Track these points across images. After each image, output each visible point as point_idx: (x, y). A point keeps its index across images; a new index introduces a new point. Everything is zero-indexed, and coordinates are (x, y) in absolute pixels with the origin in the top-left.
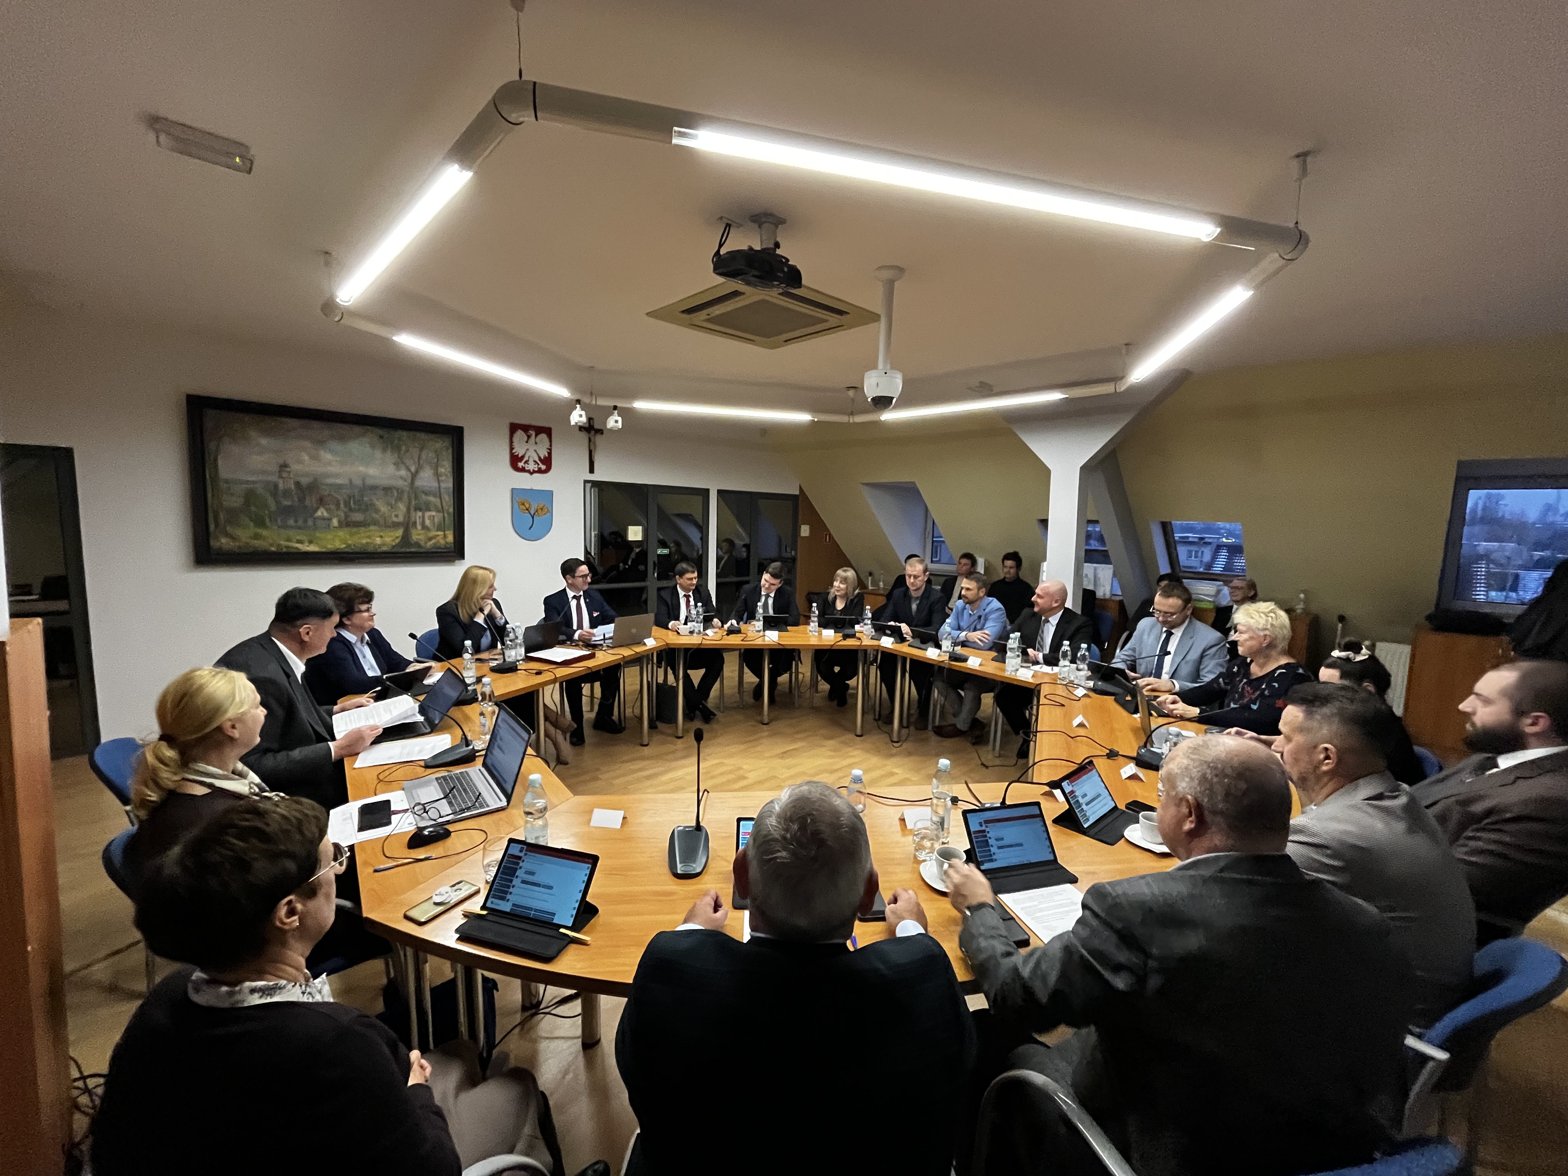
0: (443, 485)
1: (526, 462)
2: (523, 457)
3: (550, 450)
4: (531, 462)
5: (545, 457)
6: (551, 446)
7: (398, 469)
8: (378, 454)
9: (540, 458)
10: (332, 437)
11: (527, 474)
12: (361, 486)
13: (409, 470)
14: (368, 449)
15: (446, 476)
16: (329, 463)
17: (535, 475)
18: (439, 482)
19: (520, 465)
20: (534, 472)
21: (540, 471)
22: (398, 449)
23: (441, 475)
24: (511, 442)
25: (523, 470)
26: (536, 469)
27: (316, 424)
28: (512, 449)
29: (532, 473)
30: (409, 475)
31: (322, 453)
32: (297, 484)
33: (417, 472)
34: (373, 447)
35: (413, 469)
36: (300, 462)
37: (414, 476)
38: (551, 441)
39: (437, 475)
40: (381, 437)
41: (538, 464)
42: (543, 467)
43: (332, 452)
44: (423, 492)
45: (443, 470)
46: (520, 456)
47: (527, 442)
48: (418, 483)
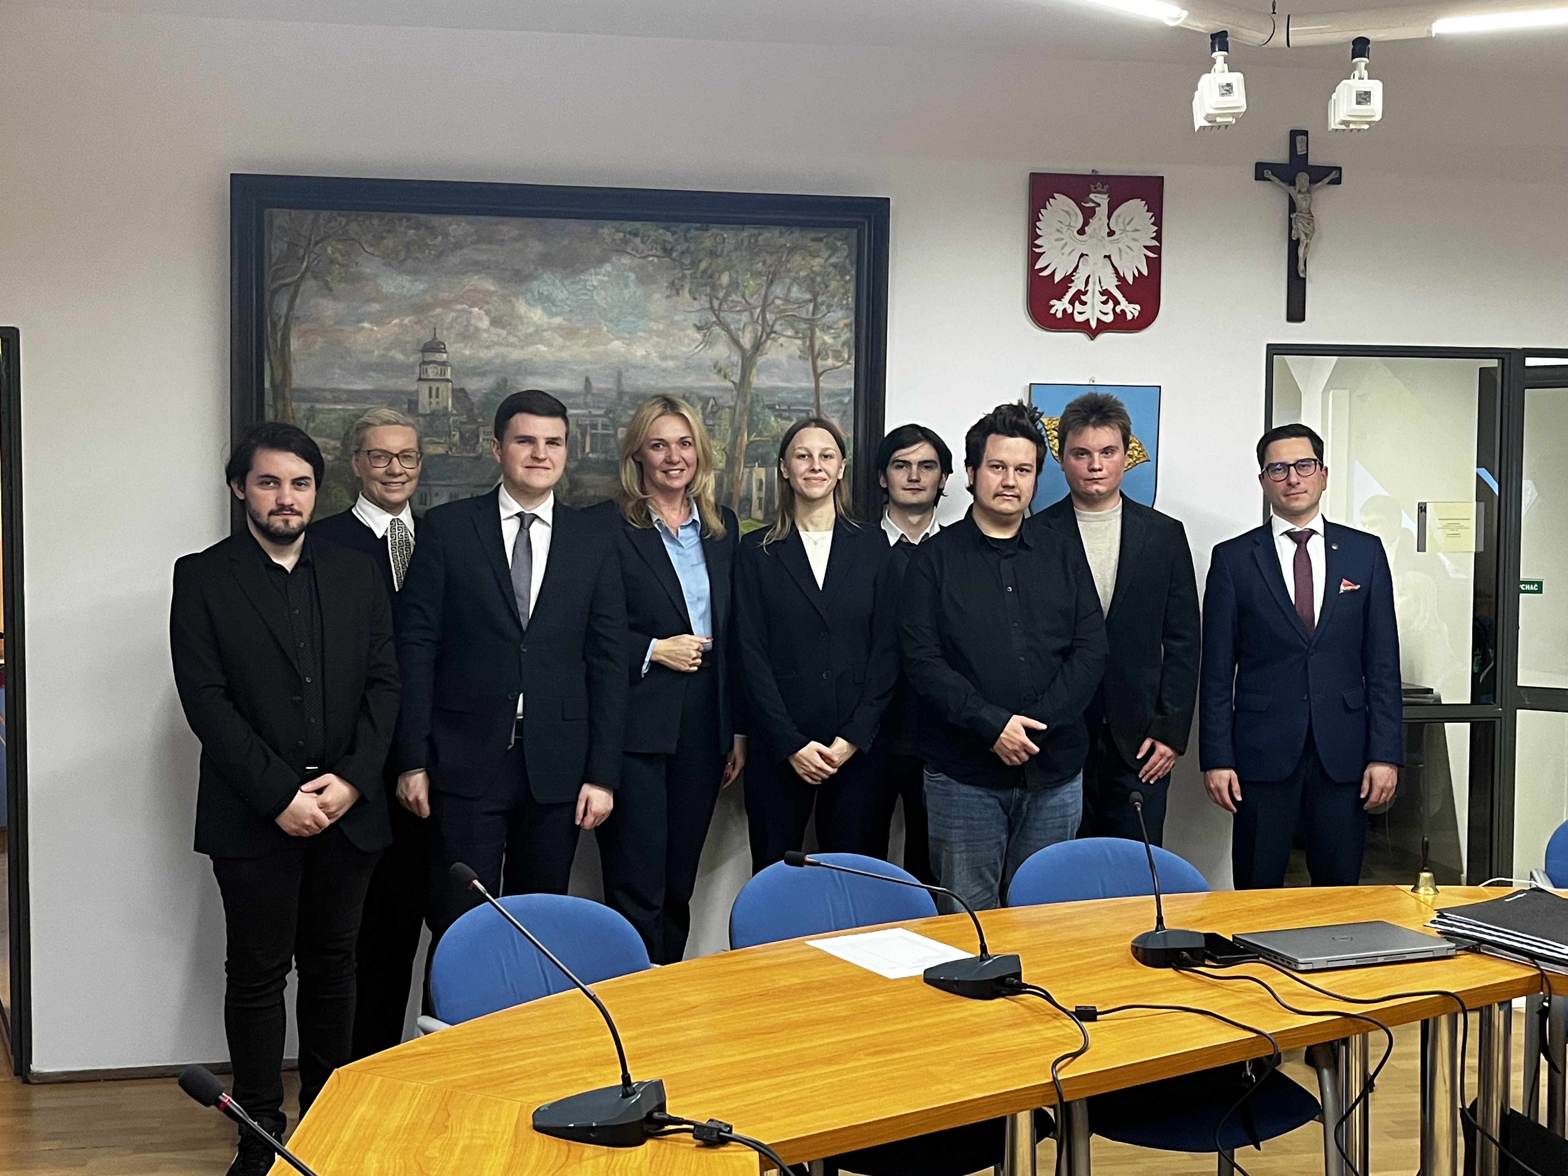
0: (826, 384)
1: (1078, 297)
2: (1068, 280)
3: (1157, 250)
4: (1094, 298)
5: (1139, 278)
6: (1158, 237)
7: (708, 342)
8: (658, 301)
9: (1121, 279)
10: (547, 261)
11: (1080, 337)
12: (614, 394)
13: (736, 342)
14: (633, 290)
15: (837, 355)
16: (537, 336)
17: (1104, 337)
18: (817, 376)
19: (1059, 307)
20: (1103, 327)
21: (1121, 324)
22: (708, 279)
23: (822, 354)
24: (1033, 235)
25: (1067, 323)
26: (1109, 318)
27: (510, 228)
28: (1034, 257)
29: (1092, 331)
30: (736, 358)
31: (522, 307)
32: (460, 395)
33: (758, 346)
34: (644, 280)
35: (747, 341)
36: (468, 335)
37: (748, 360)
38: (1158, 223)
39: (812, 353)
40: (667, 251)
41: (1117, 303)
42: (1132, 310)
43: (545, 301)
44: (772, 407)
45: (828, 339)
46: (1058, 278)
47: (1081, 232)
48: (759, 381)
